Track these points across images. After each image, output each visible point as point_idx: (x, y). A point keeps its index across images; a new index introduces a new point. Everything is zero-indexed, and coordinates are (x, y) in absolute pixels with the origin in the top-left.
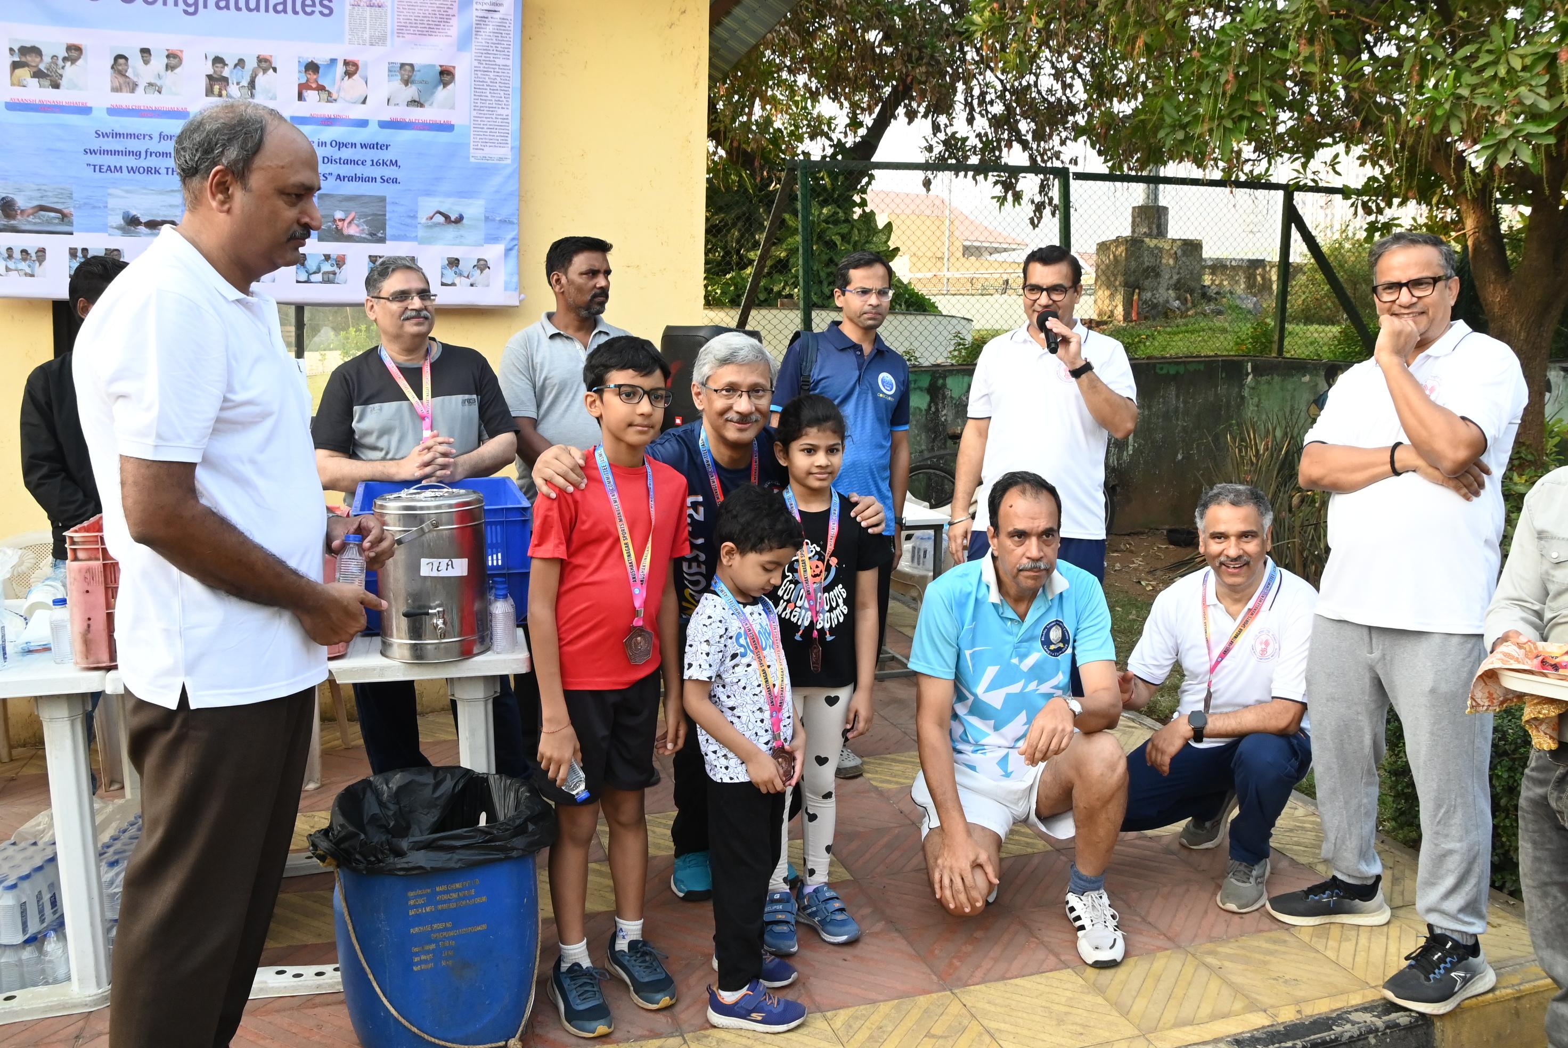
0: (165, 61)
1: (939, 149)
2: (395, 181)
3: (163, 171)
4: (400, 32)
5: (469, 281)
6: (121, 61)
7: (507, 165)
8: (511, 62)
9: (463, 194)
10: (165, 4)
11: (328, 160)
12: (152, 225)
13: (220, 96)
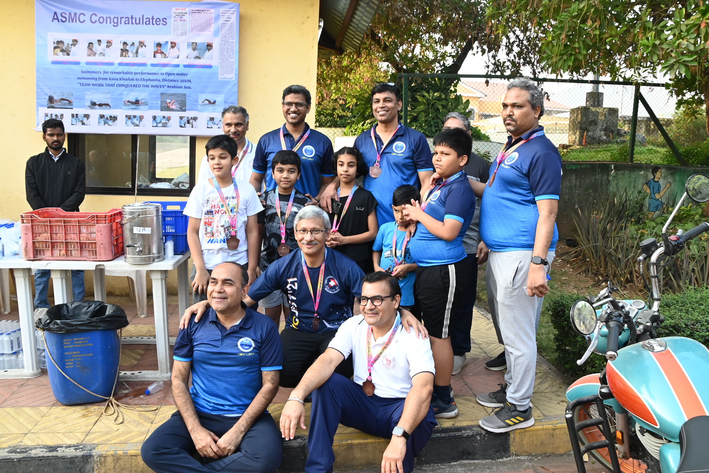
0: (106, 44)
1: (492, 67)
2: (190, 88)
3: (105, 85)
4: (192, 30)
5: (217, 126)
6: (91, 45)
7: (233, 81)
8: (235, 40)
9: (216, 93)
10: (106, 23)
11: (164, 80)
12: (100, 105)
13: (125, 56)
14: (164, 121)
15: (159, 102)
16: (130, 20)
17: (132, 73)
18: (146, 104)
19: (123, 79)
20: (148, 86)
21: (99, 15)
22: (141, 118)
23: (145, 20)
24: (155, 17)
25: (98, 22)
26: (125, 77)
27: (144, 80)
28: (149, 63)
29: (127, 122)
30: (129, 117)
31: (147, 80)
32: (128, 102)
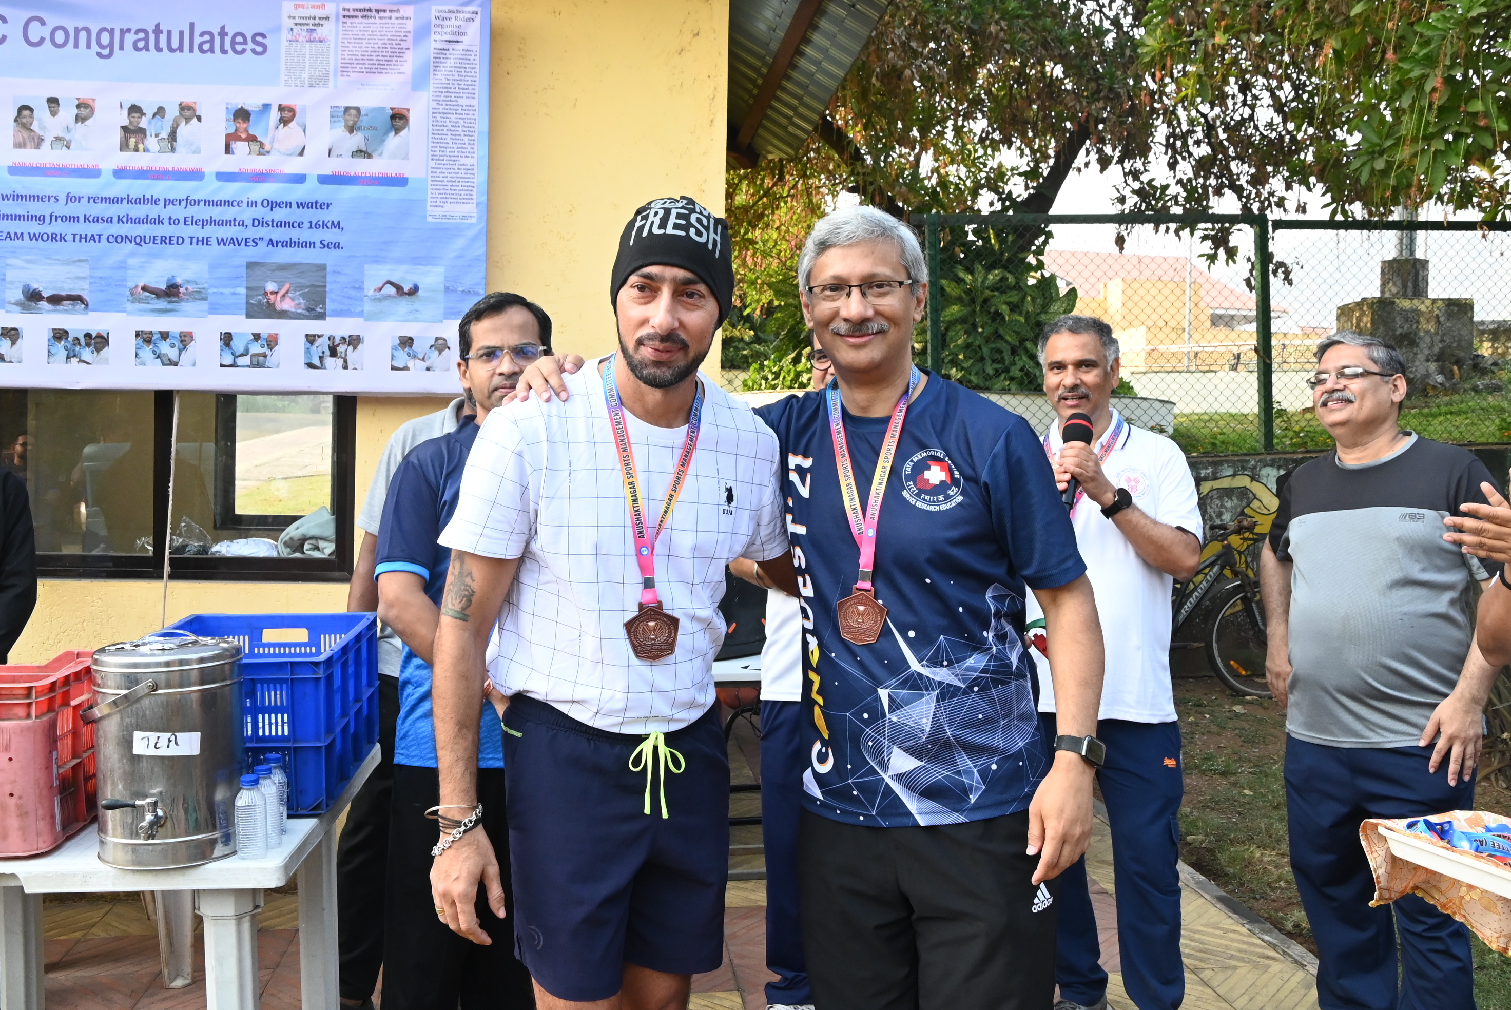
0: (75, 111)
1: (1132, 200)
2: (337, 246)
3: (69, 237)
4: (345, 69)
5: (424, 365)
6: (26, 113)
7: (471, 225)
8: (477, 101)
9: (417, 261)
10: (76, 46)
11: (258, 222)
12: (55, 300)
13: (136, 150)
14: (256, 348)
15: (243, 291)
16: (152, 37)
17: (155, 202)
18: (200, 295)
19: (130, 220)
20: (206, 241)
21: (52, 22)
22: (185, 339)
23: (197, 40)
24: (231, 31)
25: (48, 41)
26: (133, 215)
27: (194, 222)
28: (210, 169)
29: (141, 353)
30: (146, 338)
31: (203, 223)
32: (144, 289)
